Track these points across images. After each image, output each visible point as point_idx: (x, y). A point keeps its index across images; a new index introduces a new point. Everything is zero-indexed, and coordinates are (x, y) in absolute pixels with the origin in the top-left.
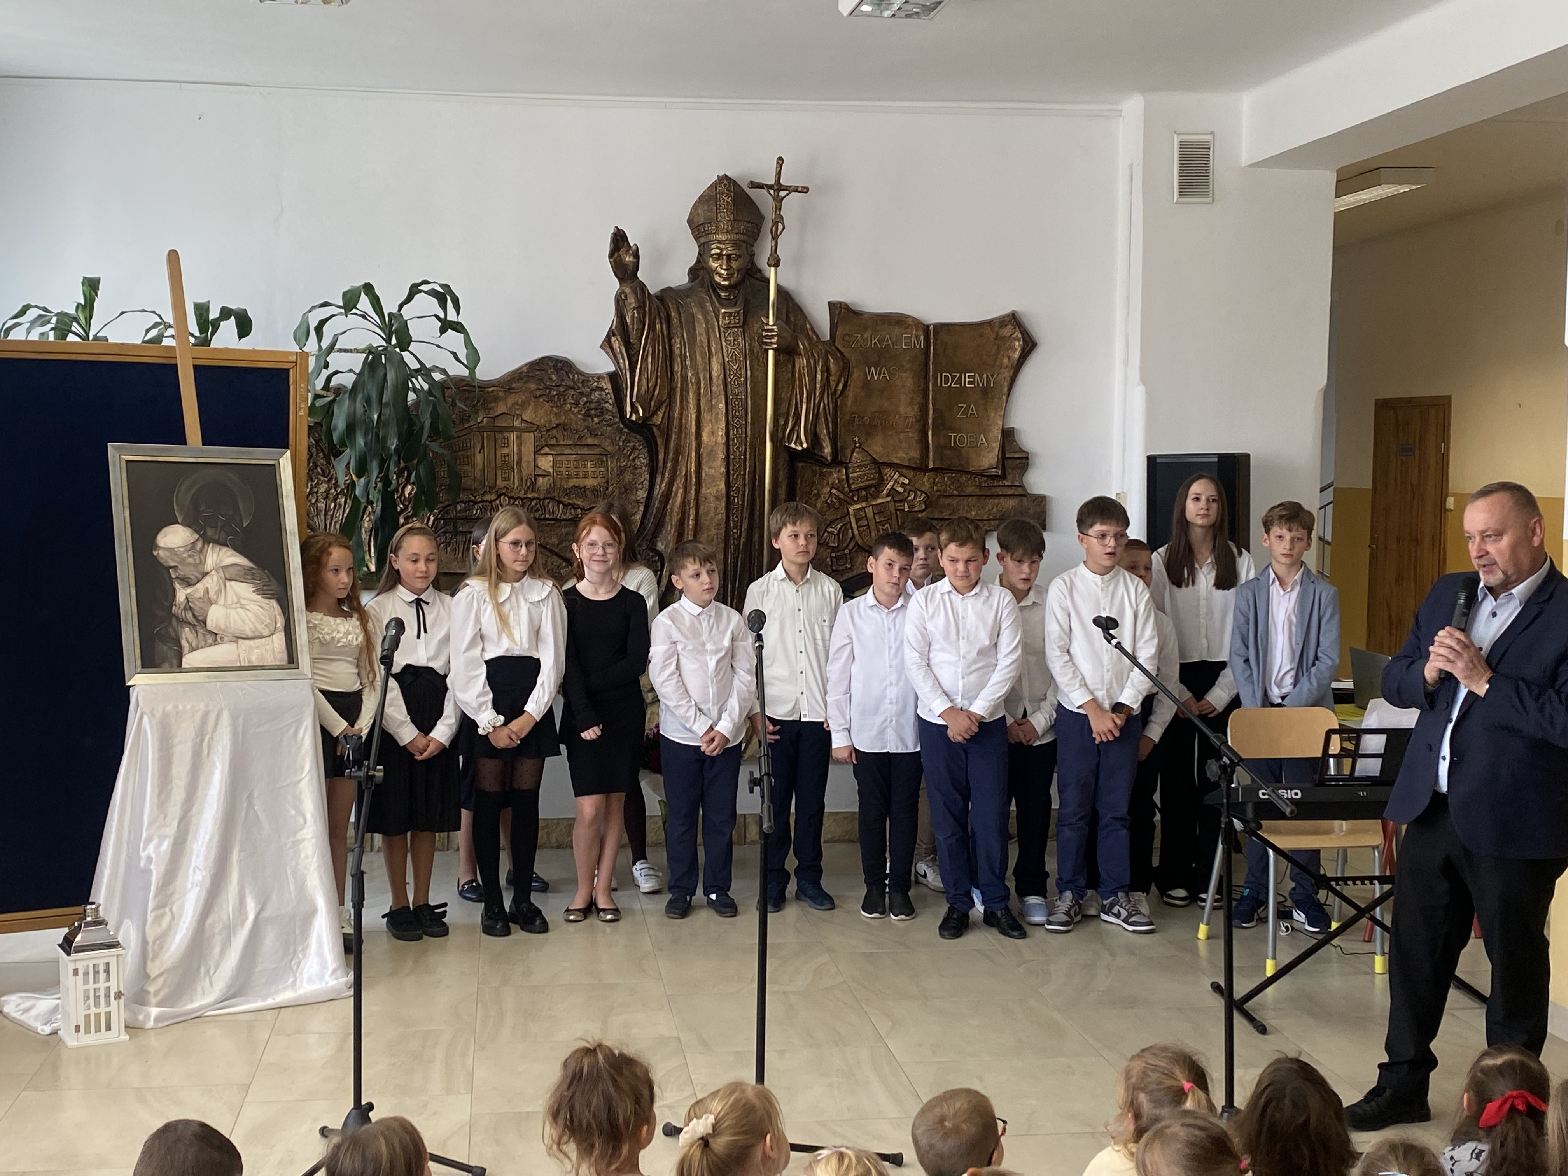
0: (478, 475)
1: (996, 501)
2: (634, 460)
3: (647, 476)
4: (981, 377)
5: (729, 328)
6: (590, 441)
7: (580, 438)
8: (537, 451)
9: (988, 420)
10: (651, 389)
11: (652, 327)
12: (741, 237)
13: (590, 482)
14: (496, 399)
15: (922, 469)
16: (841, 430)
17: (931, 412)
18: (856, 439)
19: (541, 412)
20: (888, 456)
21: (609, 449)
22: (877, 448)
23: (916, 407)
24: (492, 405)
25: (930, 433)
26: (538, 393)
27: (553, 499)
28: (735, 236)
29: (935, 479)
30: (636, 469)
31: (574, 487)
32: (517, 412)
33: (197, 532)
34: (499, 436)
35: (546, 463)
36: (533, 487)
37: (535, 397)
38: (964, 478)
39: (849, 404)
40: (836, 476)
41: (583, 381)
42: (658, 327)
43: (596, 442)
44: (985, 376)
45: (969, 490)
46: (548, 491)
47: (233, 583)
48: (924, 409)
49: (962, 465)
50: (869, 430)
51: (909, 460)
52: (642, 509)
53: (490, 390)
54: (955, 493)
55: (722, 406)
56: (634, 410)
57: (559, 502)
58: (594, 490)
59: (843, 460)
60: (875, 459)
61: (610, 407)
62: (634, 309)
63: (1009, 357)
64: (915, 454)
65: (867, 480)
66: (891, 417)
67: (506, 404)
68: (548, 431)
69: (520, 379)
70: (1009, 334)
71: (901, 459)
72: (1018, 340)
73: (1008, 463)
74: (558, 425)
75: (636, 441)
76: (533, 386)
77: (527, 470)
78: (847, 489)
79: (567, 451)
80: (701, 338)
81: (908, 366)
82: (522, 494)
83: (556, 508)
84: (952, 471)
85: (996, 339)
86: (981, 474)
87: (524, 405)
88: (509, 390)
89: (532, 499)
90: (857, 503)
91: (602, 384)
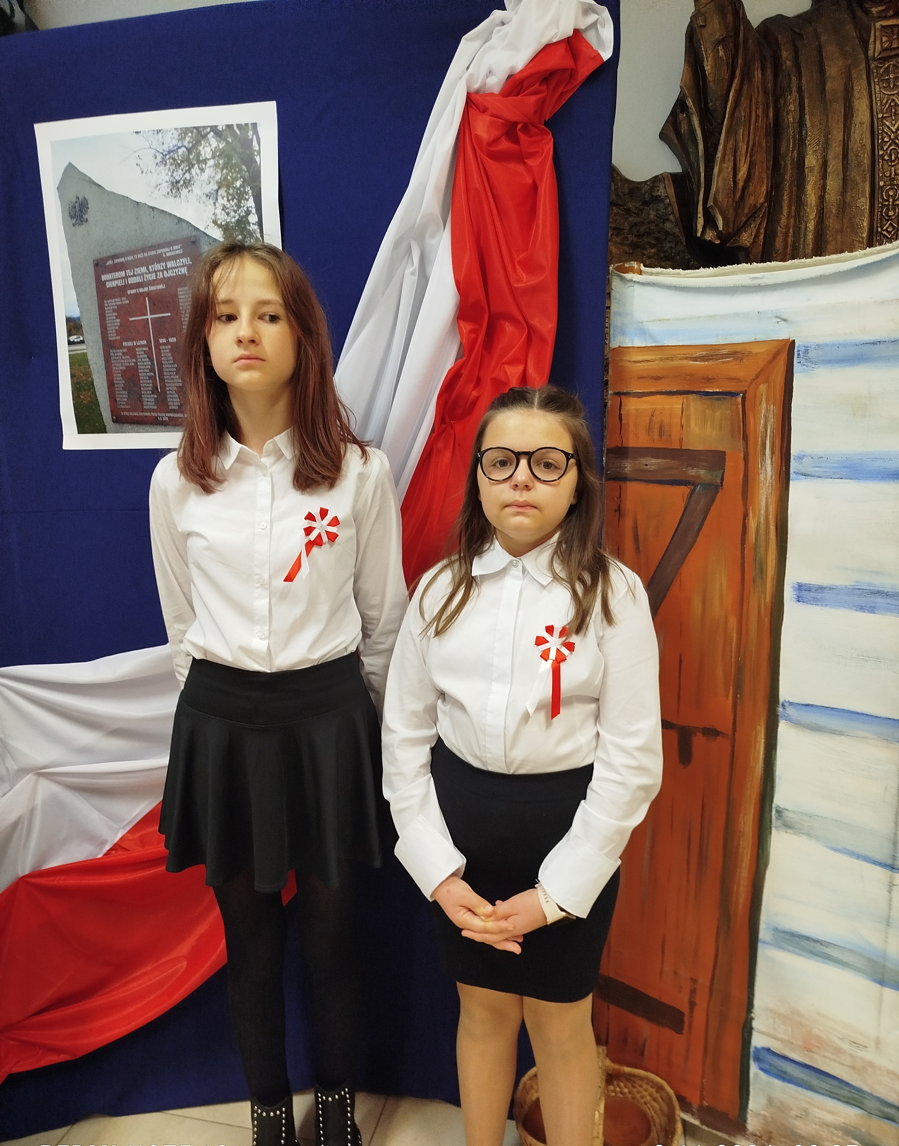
5: (889, 57)
10: (741, 184)
11: (747, 76)
42: (758, 75)
55: (864, 203)
56: (710, 221)
62: (720, 42)
91: (661, 191)
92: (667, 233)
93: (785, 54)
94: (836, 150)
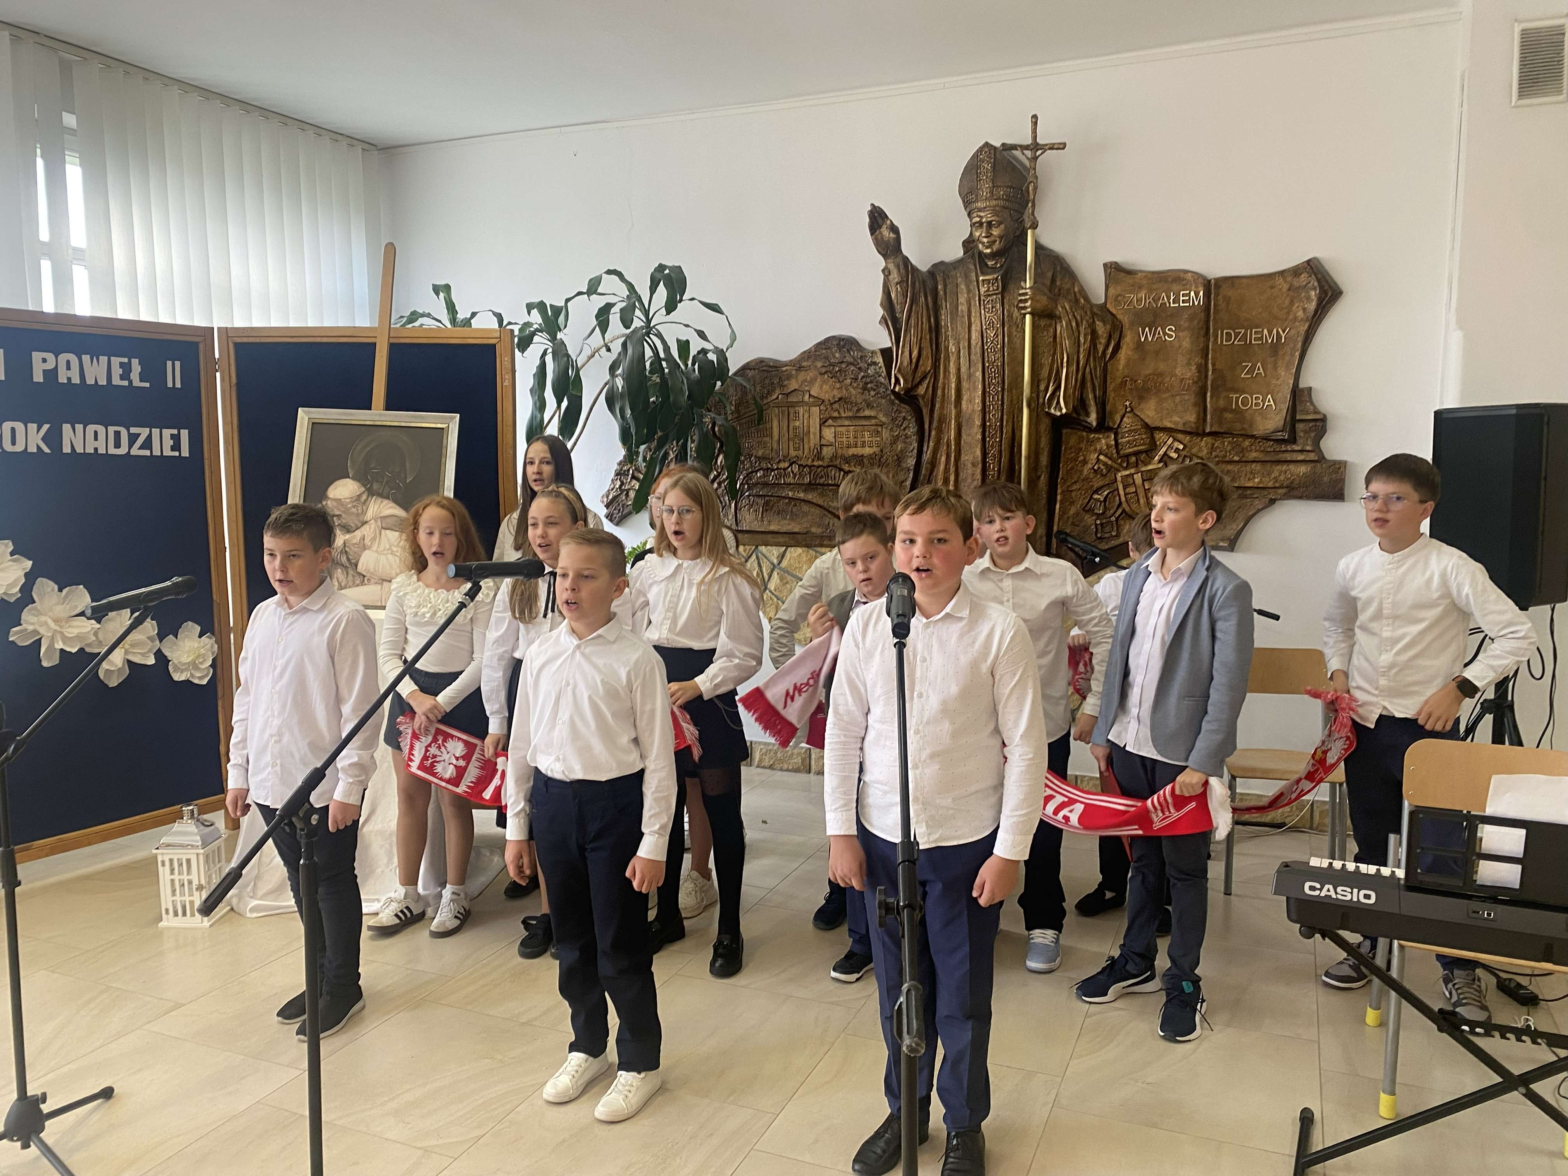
0: (775, 446)
1: (1285, 467)
2: (904, 429)
3: (916, 445)
4: (1270, 333)
5: (989, 295)
6: (867, 413)
7: (858, 410)
8: (823, 423)
9: (1278, 379)
10: (914, 361)
12: (1001, 203)
13: (867, 451)
14: (789, 377)
15: (1198, 433)
16: (1111, 394)
17: (1210, 373)
18: (1128, 403)
19: (826, 387)
20: (1161, 420)
21: (884, 419)
22: (1150, 412)
23: (1194, 368)
24: (786, 383)
25: (1209, 394)
26: (824, 370)
27: (836, 467)
28: (994, 203)
29: (1214, 444)
30: (907, 438)
31: (853, 455)
32: (807, 388)
33: (364, 486)
34: (792, 410)
35: (828, 434)
36: (819, 456)
37: (821, 374)
38: (1247, 443)
39: (1121, 368)
40: (1105, 441)
41: (861, 357)
42: (922, 300)
43: (873, 414)
44: (1275, 331)
45: (1253, 455)
46: (831, 460)
47: (388, 532)
48: (1202, 369)
49: (1243, 429)
50: (1143, 394)
51: (1184, 424)
52: (911, 475)
53: (784, 369)
54: (1236, 458)
55: (979, 374)
56: (897, 381)
57: (841, 470)
58: (871, 457)
59: (1111, 425)
60: (1146, 424)
61: (883, 380)
62: (897, 284)
63: (1304, 309)
64: (1191, 417)
65: (1135, 446)
66: (1167, 379)
67: (797, 381)
68: (831, 404)
69: (809, 357)
70: (1304, 283)
71: (1176, 423)
72: (1315, 289)
73: (1300, 426)
74: (840, 399)
75: (905, 411)
76: (819, 364)
77: (814, 440)
78: (1115, 455)
79: (847, 423)
80: (963, 308)
81: (1186, 325)
82: (809, 462)
83: (837, 475)
84: (1233, 435)
85: (1289, 290)
86: (1266, 439)
87: (812, 382)
88: (800, 368)
89: (819, 467)
90: (1126, 469)
91: (875, 360)
92: (881, 383)
93: (940, 287)
94: (964, 344)
